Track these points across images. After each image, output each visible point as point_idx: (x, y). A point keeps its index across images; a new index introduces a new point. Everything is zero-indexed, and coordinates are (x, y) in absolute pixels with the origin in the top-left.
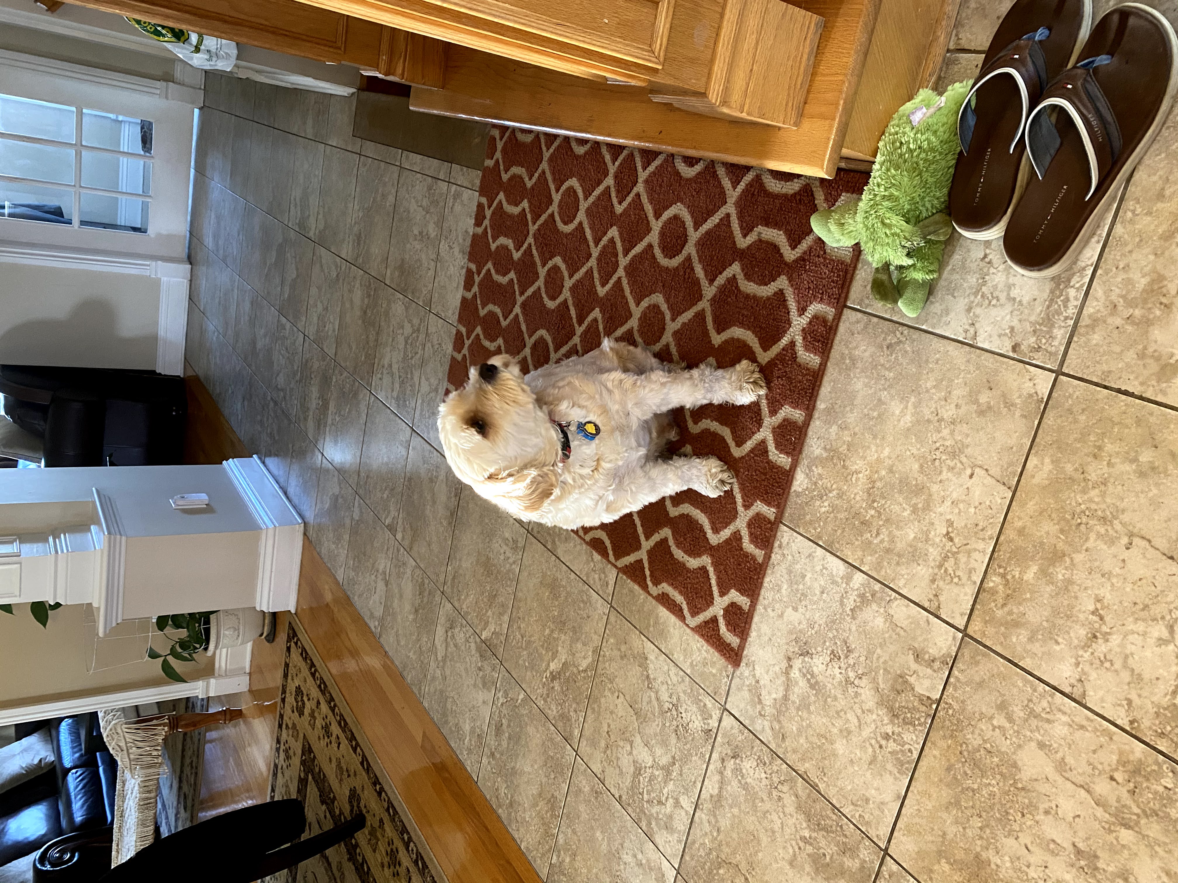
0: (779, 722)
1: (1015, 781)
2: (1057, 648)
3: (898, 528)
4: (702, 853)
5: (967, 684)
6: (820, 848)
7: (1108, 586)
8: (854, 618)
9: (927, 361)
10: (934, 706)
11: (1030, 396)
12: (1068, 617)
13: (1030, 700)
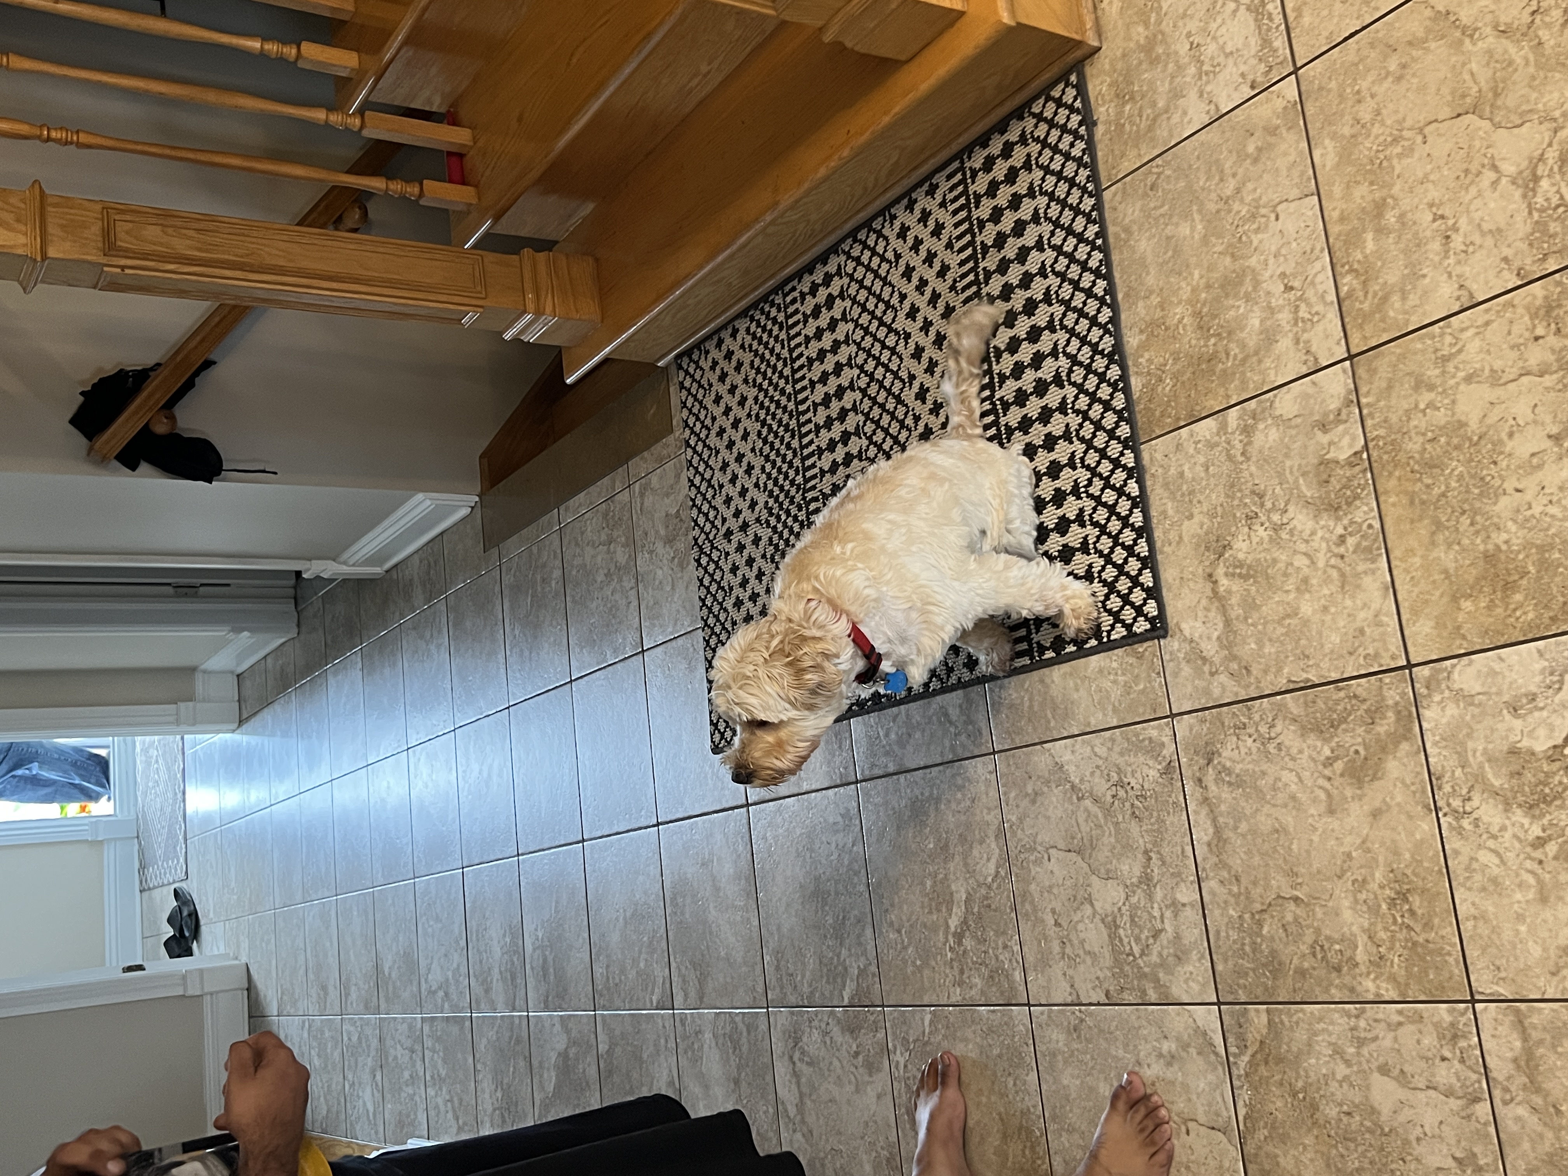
0: (1234, 658)
1: (1470, 439)
2: (1427, 281)
3: (1242, 329)
4: (1234, 935)
5: (1379, 401)
6: (1348, 750)
7: (1430, 186)
8: (1248, 459)
9: (1190, 166)
10: (1365, 456)
11: (1285, 108)
12: (1418, 245)
13: (1436, 350)
